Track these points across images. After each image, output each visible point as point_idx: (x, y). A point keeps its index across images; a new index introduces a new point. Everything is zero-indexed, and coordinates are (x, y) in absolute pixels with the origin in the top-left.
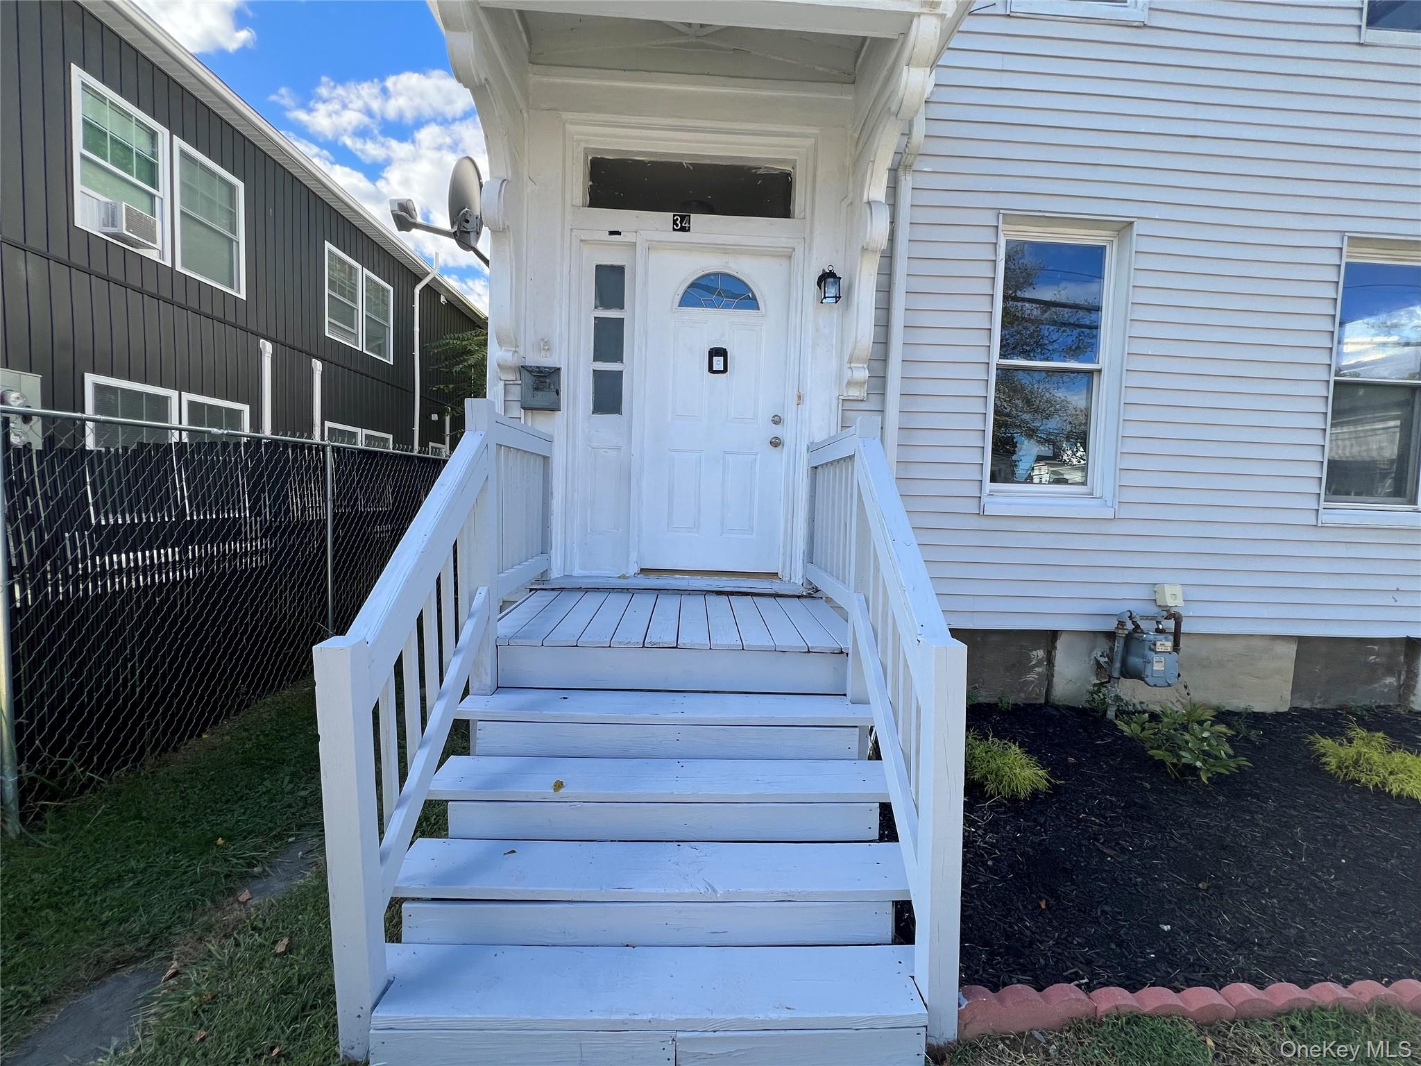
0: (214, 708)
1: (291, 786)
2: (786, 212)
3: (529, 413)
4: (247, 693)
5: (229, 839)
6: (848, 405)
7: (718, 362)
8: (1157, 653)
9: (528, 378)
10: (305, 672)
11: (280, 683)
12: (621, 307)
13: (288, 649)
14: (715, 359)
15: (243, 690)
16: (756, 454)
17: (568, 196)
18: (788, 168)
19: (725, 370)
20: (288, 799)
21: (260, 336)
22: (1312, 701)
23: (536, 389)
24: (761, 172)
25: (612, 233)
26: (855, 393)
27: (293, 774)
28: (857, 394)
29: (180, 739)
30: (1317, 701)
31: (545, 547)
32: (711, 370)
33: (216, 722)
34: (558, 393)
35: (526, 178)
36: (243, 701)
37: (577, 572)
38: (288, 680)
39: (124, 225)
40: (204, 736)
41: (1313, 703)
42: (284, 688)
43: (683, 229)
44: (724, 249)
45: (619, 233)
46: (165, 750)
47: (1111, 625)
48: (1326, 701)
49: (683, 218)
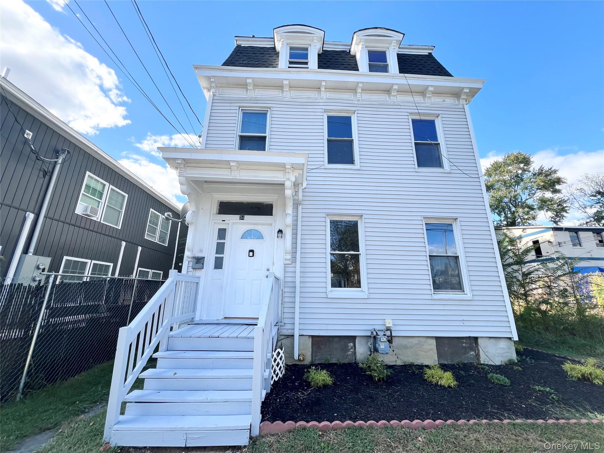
0: (81, 367)
1: (101, 389)
2: (271, 215)
3: (194, 270)
4: (92, 363)
5: (80, 402)
6: (286, 266)
7: (251, 254)
8: (381, 342)
9: (195, 260)
10: (112, 358)
11: (103, 361)
12: (225, 239)
13: (109, 348)
14: (250, 253)
15: (91, 362)
16: (262, 280)
17: (212, 212)
18: (272, 203)
19: (253, 256)
20: (99, 393)
21: (122, 240)
22: (447, 361)
23: (196, 263)
24: (265, 204)
25: (223, 221)
26: (288, 262)
27: (102, 387)
28: (289, 262)
29: (69, 377)
30: (449, 361)
31: (194, 311)
32: (249, 256)
33: (80, 373)
34: (203, 264)
35: (201, 208)
36: (90, 366)
37: (204, 318)
38: (106, 360)
39: (89, 211)
40: (76, 377)
41: (448, 362)
42: (104, 363)
43: (242, 219)
44: (254, 224)
45: (225, 221)
46: (63, 380)
47: (369, 334)
48: (452, 361)
49: (242, 216)
